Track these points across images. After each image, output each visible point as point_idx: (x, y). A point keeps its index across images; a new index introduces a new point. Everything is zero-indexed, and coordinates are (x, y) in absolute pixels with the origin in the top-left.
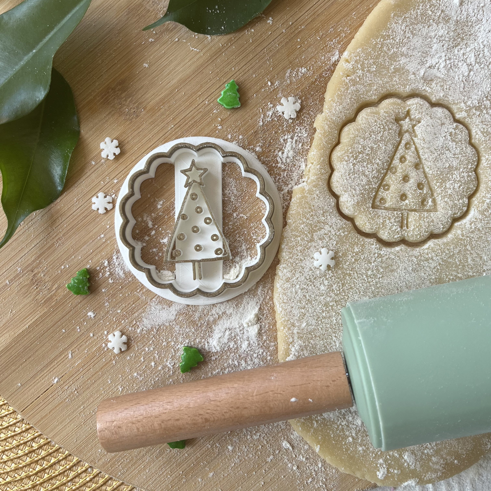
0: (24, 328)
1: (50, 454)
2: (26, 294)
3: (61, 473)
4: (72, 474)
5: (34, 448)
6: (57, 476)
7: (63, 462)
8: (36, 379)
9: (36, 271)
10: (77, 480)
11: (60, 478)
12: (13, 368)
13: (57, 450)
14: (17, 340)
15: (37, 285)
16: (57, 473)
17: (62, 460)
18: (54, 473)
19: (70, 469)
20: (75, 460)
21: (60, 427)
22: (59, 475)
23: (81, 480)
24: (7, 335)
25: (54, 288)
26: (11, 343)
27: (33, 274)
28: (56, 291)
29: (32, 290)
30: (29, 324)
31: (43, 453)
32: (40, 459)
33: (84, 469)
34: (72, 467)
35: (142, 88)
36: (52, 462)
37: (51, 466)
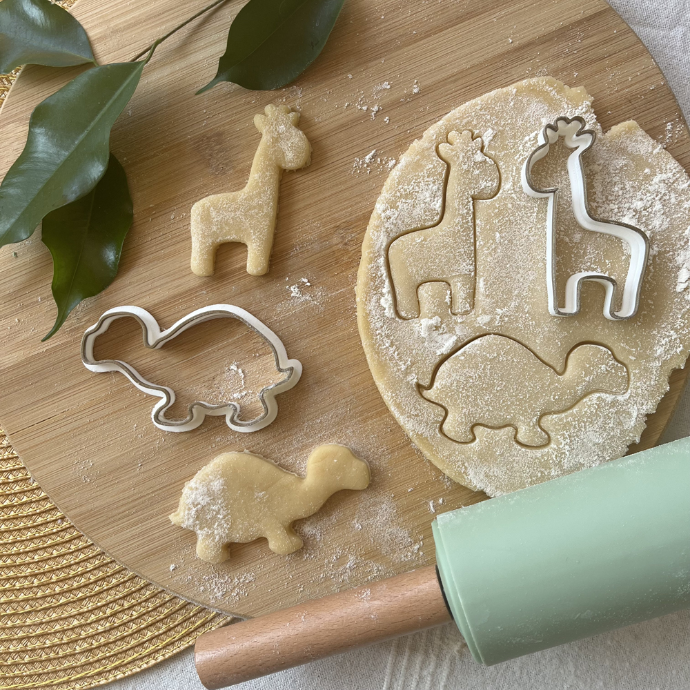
0: (41, 351)
1: (23, 492)
3: (29, 515)
4: (40, 520)
5: (9, 481)
6: (23, 517)
7: (34, 505)
8: (35, 407)
10: (42, 528)
11: (25, 520)
12: (17, 388)
13: (33, 490)
14: (30, 360)
16: (25, 513)
17: (34, 502)
18: (22, 513)
19: (39, 514)
20: (48, 506)
21: (45, 463)
22: (26, 516)
23: (47, 529)
24: (22, 352)
26: (22, 362)
30: (47, 348)
31: (17, 489)
32: (11, 494)
33: (54, 518)
34: (43, 512)
35: (238, 146)
36: (23, 500)
37: (21, 505)
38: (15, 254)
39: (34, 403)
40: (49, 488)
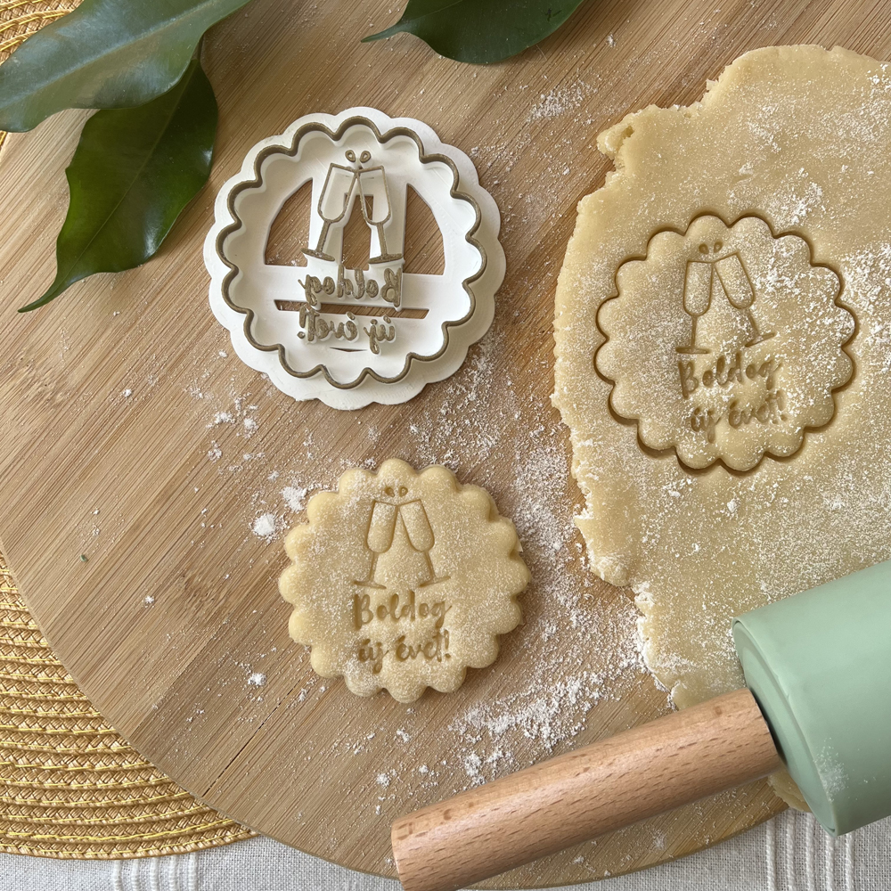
2: (180, 613)
8: (218, 741)
9: (189, 575)
12: (179, 731)
14: (178, 685)
15: (195, 596)
21: (267, 808)
25: (221, 597)
26: (169, 693)
27: (186, 580)
28: (226, 601)
29: (189, 606)
38: (84, 557)
39: (214, 737)
40: (290, 838)
